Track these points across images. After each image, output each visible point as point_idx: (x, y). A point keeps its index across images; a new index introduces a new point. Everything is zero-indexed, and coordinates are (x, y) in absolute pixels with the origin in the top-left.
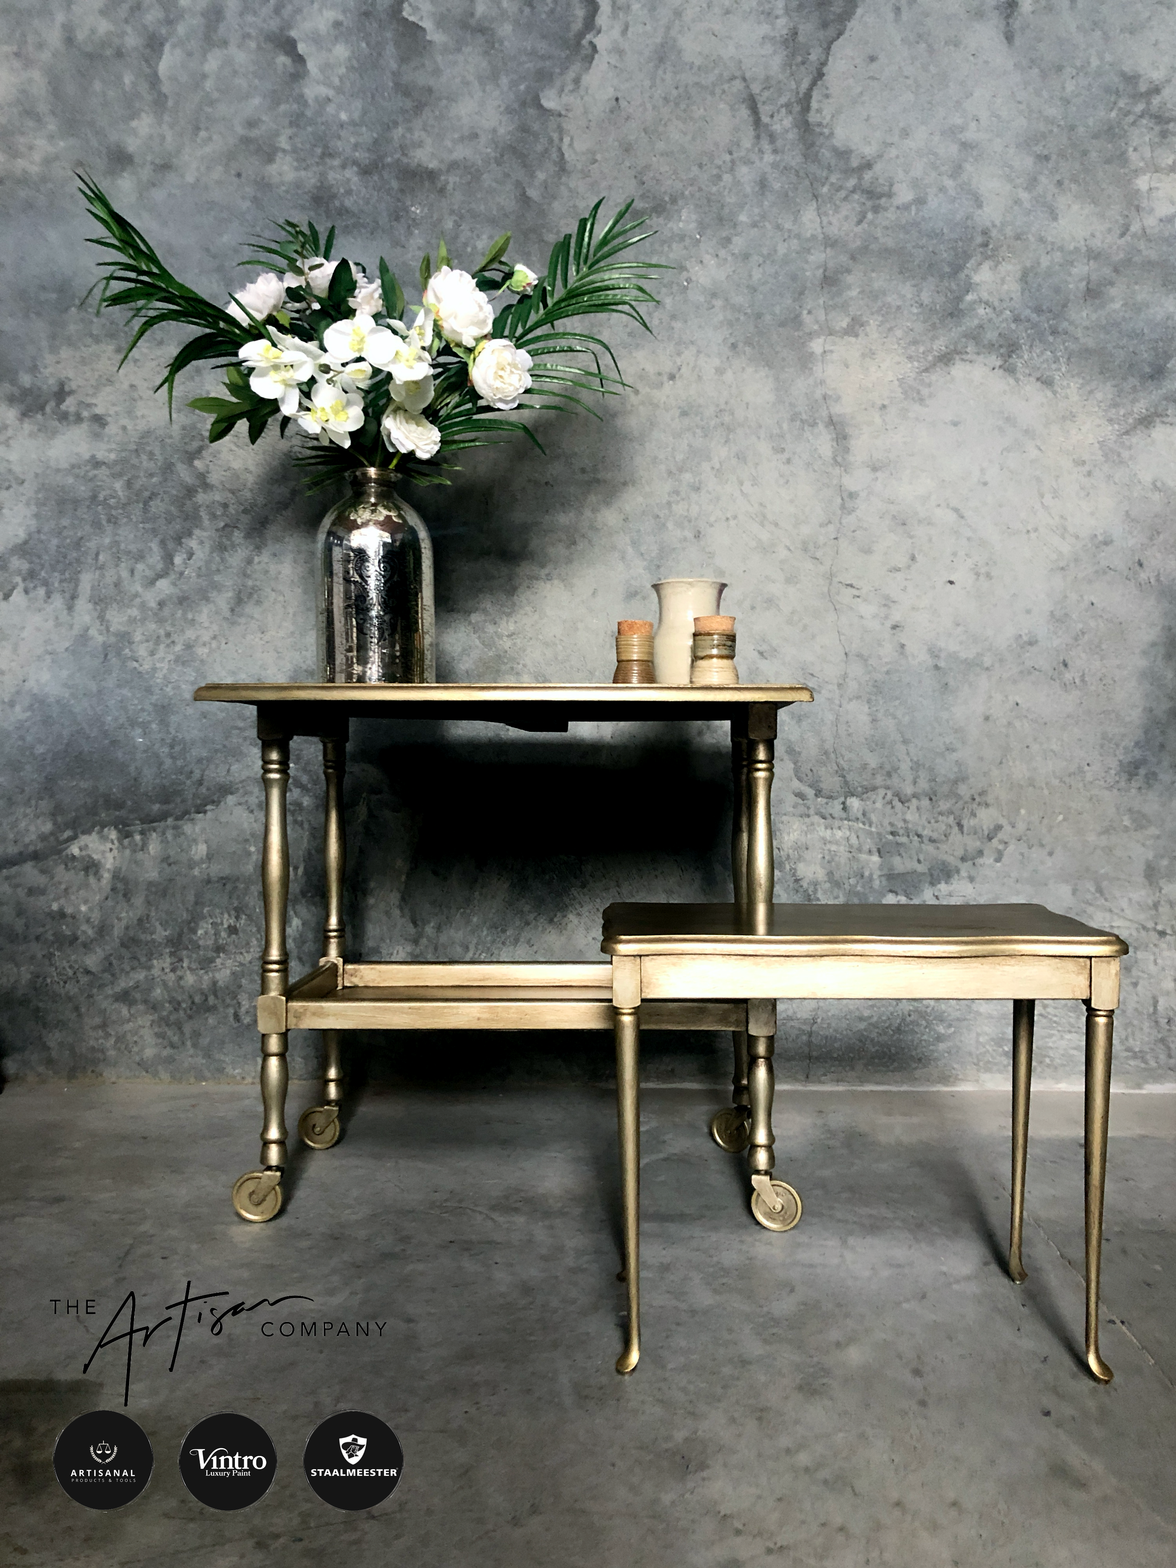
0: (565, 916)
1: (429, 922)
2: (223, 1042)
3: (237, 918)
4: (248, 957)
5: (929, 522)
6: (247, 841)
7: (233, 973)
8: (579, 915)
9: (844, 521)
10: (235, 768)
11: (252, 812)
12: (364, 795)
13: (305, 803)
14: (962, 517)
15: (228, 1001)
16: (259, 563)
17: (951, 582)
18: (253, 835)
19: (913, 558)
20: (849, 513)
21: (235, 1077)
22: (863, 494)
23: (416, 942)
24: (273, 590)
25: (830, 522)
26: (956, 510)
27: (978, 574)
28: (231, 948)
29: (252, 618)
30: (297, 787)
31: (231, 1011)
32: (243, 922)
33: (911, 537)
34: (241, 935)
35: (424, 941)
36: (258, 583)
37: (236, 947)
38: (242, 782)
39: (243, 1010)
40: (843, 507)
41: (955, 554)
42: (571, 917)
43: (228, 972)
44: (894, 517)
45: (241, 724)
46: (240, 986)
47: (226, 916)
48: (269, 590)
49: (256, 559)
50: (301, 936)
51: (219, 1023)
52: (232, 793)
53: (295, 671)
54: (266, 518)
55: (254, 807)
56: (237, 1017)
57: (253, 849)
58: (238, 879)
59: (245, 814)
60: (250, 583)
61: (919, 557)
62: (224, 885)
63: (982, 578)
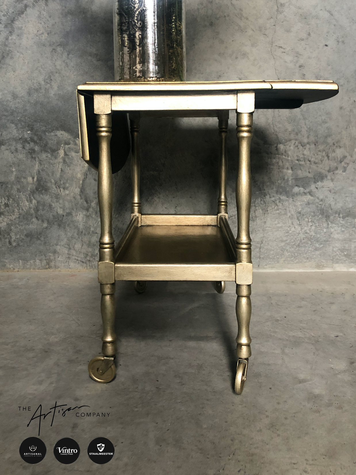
0: (153, 198)
1: (93, 201)
2: (5, 254)
3: (8, 200)
4: (14, 217)
5: (317, 17)
6: (11, 166)
7: (8, 224)
8: (159, 198)
9: (278, 17)
10: (4, 133)
11: (12, 153)
12: (62, 145)
13: (36, 149)
14: (332, 15)
15: (6, 236)
16: (11, 39)
17: (326, 45)
18: (14, 163)
19: (309, 34)
20: (281, 13)
21: (10, 269)
22: (287, 5)
23: (87, 210)
24: (18, 52)
25: (272, 18)
26: (329, 12)
27: (338, 42)
28: (6, 213)
29: (9, 65)
30: (32, 142)
31: (7, 240)
32: (11, 202)
33: (308, 25)
34: (10, 208)
35: (91, 210)
36: (11, 49)
37: (8, 213)
38: (7, 140)
39: (12, 240)
40: (277, 11)
41: (328, 32)
42: (156, 198)
43: (5, 223)
44: (301, 15)
45: (6, 114)
46: (11, 230)
47: (3, 199)
48: (16, 52)
49: (10, 38)
50: (37, 208)
51: (2, 246)
52: (3, 145)
53: (29, 89)
54: (14, 18)
55: (13, 151)
56: (10, 243)
57: (14, 170)
58: (8, 183)
59: (10, 154)
60: (7, 49)
61: (312, 34)
62: (2, 185)
63: (340, 44)
